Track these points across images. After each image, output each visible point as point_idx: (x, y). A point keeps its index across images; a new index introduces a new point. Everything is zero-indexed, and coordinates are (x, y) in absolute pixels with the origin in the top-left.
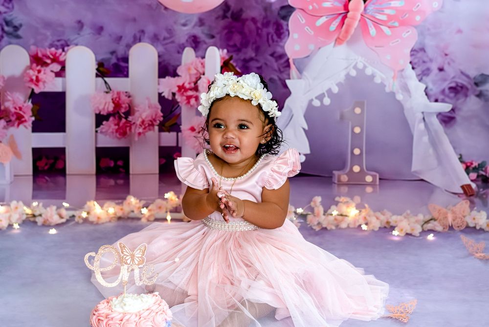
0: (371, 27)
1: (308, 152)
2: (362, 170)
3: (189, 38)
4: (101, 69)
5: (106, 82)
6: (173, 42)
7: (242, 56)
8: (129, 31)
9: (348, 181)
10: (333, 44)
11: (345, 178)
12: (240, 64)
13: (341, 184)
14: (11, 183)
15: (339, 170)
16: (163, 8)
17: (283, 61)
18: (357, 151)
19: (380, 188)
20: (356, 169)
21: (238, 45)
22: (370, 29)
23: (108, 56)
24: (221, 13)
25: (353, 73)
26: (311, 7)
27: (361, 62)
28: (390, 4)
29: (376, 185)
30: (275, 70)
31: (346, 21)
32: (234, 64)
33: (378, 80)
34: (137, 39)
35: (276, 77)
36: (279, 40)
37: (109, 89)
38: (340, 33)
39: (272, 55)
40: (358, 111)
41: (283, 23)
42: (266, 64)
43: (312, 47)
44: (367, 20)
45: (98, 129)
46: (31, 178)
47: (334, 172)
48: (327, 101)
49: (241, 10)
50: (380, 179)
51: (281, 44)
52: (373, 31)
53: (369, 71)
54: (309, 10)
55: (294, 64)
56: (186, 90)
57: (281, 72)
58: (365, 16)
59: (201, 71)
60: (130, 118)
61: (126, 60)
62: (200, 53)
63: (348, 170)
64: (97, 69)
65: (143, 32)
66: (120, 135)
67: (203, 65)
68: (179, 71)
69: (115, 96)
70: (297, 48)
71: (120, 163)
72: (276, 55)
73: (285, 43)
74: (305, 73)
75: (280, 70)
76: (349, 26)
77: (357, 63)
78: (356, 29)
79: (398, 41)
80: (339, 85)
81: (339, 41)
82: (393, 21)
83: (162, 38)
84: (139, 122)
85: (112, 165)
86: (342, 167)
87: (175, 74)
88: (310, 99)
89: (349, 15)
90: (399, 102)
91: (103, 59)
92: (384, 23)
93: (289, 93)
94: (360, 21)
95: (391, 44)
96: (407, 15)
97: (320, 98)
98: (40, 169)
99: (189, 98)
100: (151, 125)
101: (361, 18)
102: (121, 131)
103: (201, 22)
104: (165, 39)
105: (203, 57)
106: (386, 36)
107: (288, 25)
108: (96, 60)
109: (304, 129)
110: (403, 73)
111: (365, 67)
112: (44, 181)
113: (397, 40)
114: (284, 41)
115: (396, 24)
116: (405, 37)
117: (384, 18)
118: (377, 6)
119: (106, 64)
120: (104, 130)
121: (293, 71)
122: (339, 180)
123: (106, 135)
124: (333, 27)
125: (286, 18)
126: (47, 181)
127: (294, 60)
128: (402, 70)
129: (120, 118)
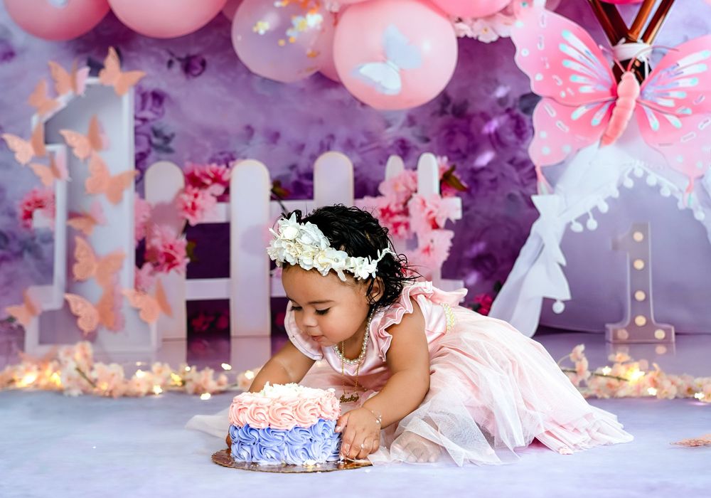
0: (651, 117)
1: (568, 296)
2: (648, 322)
3: (396, 142)
4: (278, 190)
5: (283, 208)
7: (468, 165)
8: (314, 137)
9: (629, 338)
10: (597, 143)
11: (623, 334)
12: (466, 176)
13: (618, 343)
14: (159, 350)
15: (614, 322)
16: (358, 104)
17: (527, 170)
18: (640, 296)
19: (677, 347)
20: (641, 321)
21: (464, 150)
22: (650, 120)
23: (286, 172)
24: (438, 107)
25: (629, 183)
26: (563, 94)
27: (639, 167)
28: (678, 83)
29: (672, 343)
30: (516, 183)
31: (615, 111)
32: (458, 177)
33: (666, 192)
34: (325, 148)
35: (516, 192)
36: (520, 142)
38: (607, 128)
39: (511, 162)
40: (638, 237)
41: (526, 117)
42: (503, 175)
43: (567, 149)
44: (645, 108)
45: (274, 272)
46: (184, 344)
47: (608, 326)
48: (592, 224)
49: (466, 103)
50: (677, 334)
51: (524, 146)
52: (654, 123)
53: (652, 180)
54: (561, 98)
55: (543, 173)
56: (392, 215)
57: (524, 185)
58: (643, 102)
59: (412, 187)
61: (310, 176)
62: (411, 163)
63: (628, 322)
64: (273, 191)
65: (332, 137)
67: (415, 179)
68: (383, 188)
70: (546, 151)
72: (516, 162)
73: (529, 145)
74: (559, 186)
75: (522, 182)
76: (620, 118)
77: (633, 170)
78: (629, 122)
79: (692, 135)
80: (610, 200)
81: (606, 139)
82: (683, 107)
83: (357, 144)
86: (619, 317)
87: (376, 193)
88: (568, 221)
89: (619, 102)
90: (699, 223)
91: (279, 177)
92: (670, 110)
93: (536, 215)
94: (635, 110)
95: (682, 140)
96: (704, 98)
97: (583, 219)
98: (196, 329)
99: (396, 225)
101: (637, 105)
103: (411, 121)
104: (362, 145)
105: (415, 169)
106: (674, 129)
107: (531, 120)
108: (271, 177)
109: (561, 265)
110: (703, 181)
111: (646, 174)
112: (202, 346)
113: (690, 134)
114: (527, 142)
115: (689, 111)
116: (702, 129)
117: (670, 103)
118: (660, 88)
119: (283, 183)
121: (542, 183)
122: (615, 338)
124: (597, 119)
125: (528, 110)
126: (205, 346)
127: (542, 168)
128: (702, 177)
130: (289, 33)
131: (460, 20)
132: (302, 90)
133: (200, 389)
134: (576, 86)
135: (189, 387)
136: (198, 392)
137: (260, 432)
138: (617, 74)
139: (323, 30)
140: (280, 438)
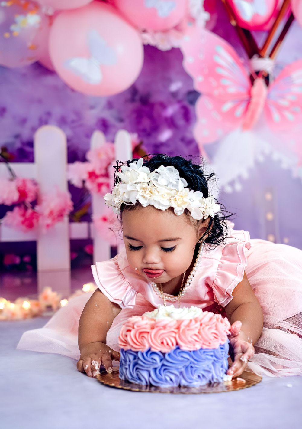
3: (98, 121)
4: (4, 154)
5: (10, 169)
6: (81, 125)
7: (152, 141)
8: (35, 113)
16: (69, 89)
17: (192, 146)
21: (148, 130)
22: (273, 114)
23: (12, 140)
24: (129, 96)
25: (261, 159)
26: (216, 93)
31: (252, 107)
32: (145, 149)
33: (285, 166)
34: (43, 122)
36: (187, 125)
37: (13, 176)
38: (245, 119)
39: (182, 140)
40: (269, 196)
41: (190, 107)
43: (220, 132)
45: (2, 222)
52: (276, 117)
53: (276, 157)
54: (215, 95)
55: (204, 149)
56: (97, 177)
58: (269, 103)
59: (111, 155)
60: (37, 208)
61: (31, 144)
62: (110, 137)
64: (1, 155)
65: (49, 114)
66: (26, 227)
67: (113, 150)
68: (89, 156)
69: (20, 184)
70: (206, 133)
72: (185, 140)
73: (193, 128)
76: (254, 112)
77: (263, 148)
78: (260, 115)
80: (249, 170)
82: (295, 107)
83: (69, 121)
84: (46, 212)
85: (18, 260)
87: (84, 160)
89: (254, 100)
91: (6, 144)
92: (287, 108)
94: (264, 107)
97: (232, 184)
99: (100, 185)
100: (61, 215)
101: (265, 104)
102: (28, 223)
103: (110, 105)
104: (73, 122)
105: (113, 142)
106: (289, 122)
107: (195, 110)
111: (271, 152)
117: (286, 104)
119: (10, 149)
120: (8, 223)
123: (10, 228)
124: (239, 112)
125: (193, 102)
129: (26, 208)
130: (13, 28)
131: (144, 31)
132: (24, 75)
134: (225, 87)
138: (252, 80)
139: (41, 29)
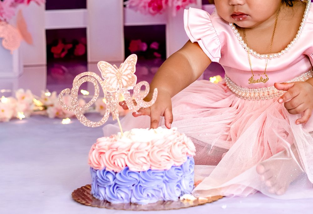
14: (20, 76)
45: (126, 3)
46: (44, 69)
66: (154, 9)
71: (154, 46)
98: (55, 56)
102: (156, 5)
112: (61, 71)
120: (134, 4)
123: (136, 10)
126: (64, 71)
133: (61, 113)
135: (51, 112)
136: (59, 117)
137: (141, 174)
140: (160, 178)
